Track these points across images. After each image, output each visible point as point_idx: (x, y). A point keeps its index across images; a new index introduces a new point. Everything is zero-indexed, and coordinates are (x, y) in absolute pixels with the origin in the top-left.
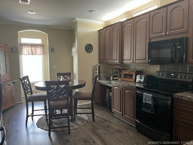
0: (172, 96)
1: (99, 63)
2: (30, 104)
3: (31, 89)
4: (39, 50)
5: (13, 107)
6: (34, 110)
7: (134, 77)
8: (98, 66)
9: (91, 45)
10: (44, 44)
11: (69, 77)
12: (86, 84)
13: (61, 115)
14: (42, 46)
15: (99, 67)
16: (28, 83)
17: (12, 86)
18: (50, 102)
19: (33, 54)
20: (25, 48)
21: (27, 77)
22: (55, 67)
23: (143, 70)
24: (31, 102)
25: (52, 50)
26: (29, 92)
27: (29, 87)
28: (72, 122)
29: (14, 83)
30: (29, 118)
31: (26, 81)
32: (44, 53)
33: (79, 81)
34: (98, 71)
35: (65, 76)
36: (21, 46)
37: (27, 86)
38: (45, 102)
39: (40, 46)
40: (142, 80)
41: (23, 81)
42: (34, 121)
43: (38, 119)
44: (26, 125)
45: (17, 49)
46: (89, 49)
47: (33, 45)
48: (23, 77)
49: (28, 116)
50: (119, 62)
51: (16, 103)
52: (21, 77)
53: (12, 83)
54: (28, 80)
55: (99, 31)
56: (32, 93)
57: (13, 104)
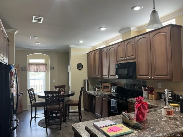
0: (126, 100)
1: (88, 77)
2: (34, 108)
3: (35, 98)
4: (43, 68)
5: (21, 113)
6: (37, 114)
7: (110, 88)
8: (86, 80)
9: (81, 64)
10: (47, 63)
11: (64, 89)
12: (75, 93)
13: (56, 116)
14: (45, 64)
15: (88, 80)
16: (33, 93)
17: (21, 96)
18: (48, 106)
19: (38, 71)
20: (32, 67)
21: (32, 89)
22: (54, 81)
23: (117, 83)
24: (35, 107)
25: (52, 68)
26: (34, 100)
27: (33, 97)
28: (64, 122)
29: (22, 94)
30: (32, 119)
31: (31, 92)
32: (46, 70)
33: (71, 91)
34: (86, 84)
35: (61, 88)
36: (29, 65)
37: (32, 95)
38: (45, 107)
39: (43, 64)
40: (114, 90)
41: (30, 92)
42: (36, 122)
43: (39, 121)
44: (30, 125)
45: (26, 68)
46: (80, 67)
47: (38, 64)
48: (30, 89)
49: (32, 118)
50: (100, 77)
51: (23, 110)
52: (28, 89)
53: (21, 94)
54: (33, 91)
55: (87, 53)
56: (35, 101)
57: (21, 110)
